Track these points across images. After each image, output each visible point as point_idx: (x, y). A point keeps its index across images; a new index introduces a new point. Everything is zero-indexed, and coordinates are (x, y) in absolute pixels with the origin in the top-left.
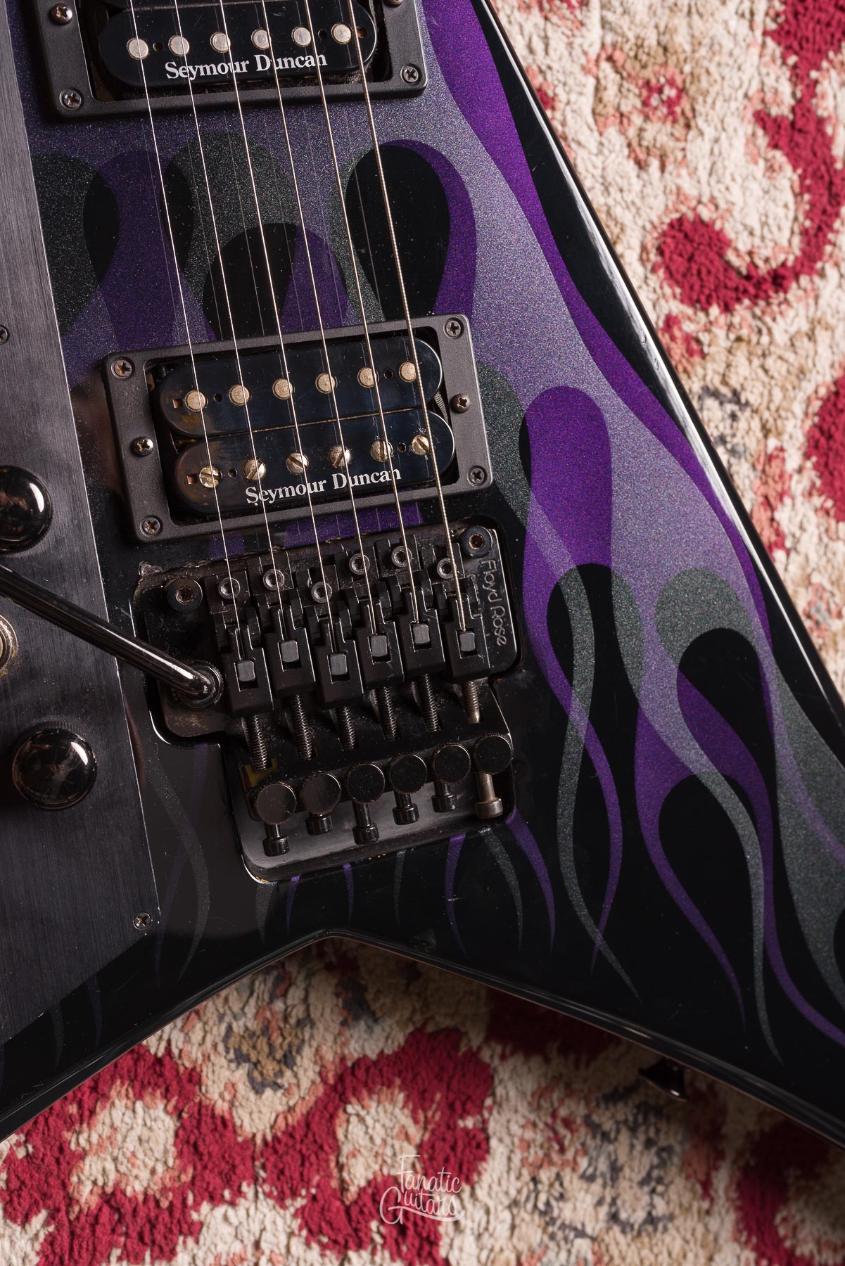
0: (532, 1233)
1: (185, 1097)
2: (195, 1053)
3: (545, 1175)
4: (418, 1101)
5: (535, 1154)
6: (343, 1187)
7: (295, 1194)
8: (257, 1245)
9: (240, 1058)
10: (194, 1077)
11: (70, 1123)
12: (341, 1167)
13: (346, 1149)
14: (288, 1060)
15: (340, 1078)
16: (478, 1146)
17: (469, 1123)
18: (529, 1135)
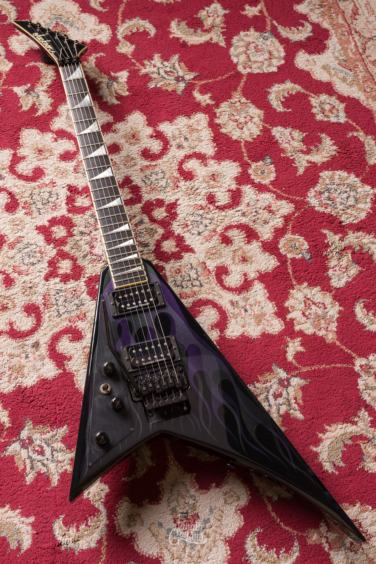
0: (168, 189)
1: (161, 241)
2: (154, 241)
3: (159, 189)
4: (152, 210)
5: (157, 192)
6: (167, 216)
7: (170, 222)
8: (179, 225)
9: (153, 235)
10: (157, 241)
11: (168, 255)
12: (165, 217)
13: (162, 218)
14: (152, 229)
15: (152, 222)
16: (157, 200)
17: (154, 202)
18: (154, 193)
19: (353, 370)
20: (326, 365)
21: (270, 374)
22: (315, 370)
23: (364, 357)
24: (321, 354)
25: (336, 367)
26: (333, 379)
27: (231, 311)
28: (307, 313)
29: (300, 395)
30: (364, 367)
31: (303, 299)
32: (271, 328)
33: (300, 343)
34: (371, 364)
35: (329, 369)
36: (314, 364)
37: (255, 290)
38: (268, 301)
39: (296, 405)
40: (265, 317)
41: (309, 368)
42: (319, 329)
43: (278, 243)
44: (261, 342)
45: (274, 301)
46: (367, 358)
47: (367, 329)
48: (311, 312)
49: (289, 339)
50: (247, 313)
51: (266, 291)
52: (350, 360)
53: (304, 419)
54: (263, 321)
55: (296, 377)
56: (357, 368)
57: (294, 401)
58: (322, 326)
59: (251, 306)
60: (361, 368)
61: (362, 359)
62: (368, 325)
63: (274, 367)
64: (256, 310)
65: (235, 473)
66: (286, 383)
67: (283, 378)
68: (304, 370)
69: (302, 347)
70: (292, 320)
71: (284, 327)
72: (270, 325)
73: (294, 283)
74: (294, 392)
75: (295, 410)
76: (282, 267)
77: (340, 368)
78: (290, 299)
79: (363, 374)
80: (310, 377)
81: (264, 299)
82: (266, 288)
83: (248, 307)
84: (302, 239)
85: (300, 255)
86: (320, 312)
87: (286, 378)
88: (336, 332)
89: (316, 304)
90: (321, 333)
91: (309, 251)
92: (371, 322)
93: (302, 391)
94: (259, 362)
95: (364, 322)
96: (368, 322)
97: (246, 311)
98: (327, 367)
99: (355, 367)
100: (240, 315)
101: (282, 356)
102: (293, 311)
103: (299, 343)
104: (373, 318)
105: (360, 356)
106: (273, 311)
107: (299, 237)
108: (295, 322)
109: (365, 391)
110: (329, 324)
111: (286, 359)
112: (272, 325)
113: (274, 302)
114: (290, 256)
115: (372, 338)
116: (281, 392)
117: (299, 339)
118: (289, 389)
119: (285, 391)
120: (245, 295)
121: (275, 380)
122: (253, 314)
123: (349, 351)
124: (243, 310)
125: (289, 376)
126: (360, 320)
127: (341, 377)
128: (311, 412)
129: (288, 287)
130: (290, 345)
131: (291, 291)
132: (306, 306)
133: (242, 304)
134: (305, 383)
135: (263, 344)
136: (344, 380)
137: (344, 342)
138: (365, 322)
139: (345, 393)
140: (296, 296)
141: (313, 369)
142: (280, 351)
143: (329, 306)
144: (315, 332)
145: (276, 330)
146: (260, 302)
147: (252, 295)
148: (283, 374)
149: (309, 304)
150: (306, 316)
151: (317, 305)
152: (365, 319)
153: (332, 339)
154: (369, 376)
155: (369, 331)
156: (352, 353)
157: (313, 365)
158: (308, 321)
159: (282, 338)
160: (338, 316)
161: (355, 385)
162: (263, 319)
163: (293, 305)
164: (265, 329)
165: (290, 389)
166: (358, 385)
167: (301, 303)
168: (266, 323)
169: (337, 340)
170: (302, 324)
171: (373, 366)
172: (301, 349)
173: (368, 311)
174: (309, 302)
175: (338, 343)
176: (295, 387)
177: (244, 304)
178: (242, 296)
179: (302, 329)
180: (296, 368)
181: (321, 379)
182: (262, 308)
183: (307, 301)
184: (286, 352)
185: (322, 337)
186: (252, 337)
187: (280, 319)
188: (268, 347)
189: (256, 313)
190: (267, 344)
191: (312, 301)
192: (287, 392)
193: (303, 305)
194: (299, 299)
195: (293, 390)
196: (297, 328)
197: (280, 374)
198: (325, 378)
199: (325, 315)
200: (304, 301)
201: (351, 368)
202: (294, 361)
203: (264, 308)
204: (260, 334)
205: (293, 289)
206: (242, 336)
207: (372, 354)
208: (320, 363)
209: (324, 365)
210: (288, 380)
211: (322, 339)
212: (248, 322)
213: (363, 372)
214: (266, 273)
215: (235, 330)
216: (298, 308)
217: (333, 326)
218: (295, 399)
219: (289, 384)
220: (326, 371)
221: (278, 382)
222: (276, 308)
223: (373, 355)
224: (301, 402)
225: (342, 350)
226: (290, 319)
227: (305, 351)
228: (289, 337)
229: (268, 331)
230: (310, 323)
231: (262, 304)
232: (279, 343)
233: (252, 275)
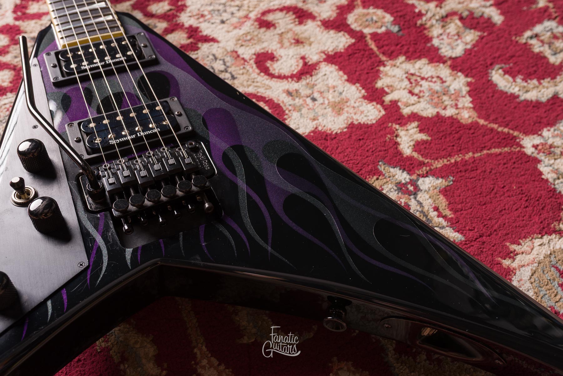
7: (176, 15)
19: (524, 154)
20: (474, 153)
21: (377, 179)
22: (456, 162)
23: (534, 134)
24: (459, 139)
25: (491, 154)
26: (493, 172)
27: (290, 103)
28: (416, 91)
29: (443, 202)
30: (540, 147)
31: (405, 76)
32: (363, 115)
33: (418, 129)
34: (550, 142)
35: (480, 159)
36: (453, 154)
37: (324, 73)
38: (348, 85)
39: (441, 219)
40: (348, 104)
41: (445, 160)
42: (443, 107)
43: (346, 19)
44: (350, 136)
45: (358, 83)
46: (540, 135)
47: (522, 98)
48: (422, 89)
49: (397, 127)
50: (316, 102)
51: (341, 73)
52: (511, 141)
53: (463, 239)
54: (346, 109)
55: (427, 176)
56: (529, 150)
57: (436, 213)
58: (446, 103)
59: (321, 93)
60: (536, 149)
61: (532, 137)
62: (521, 93)
63: (382, 167)
64: (330, 97)
65: (350, 363)
66: (411, 188)
67: (403, 182)
68: (438, 164)
69: (422, 135)
70: (394, 103)
71: (383, 112)
72: (359, 113)
73: (383, 58)
74: (430, 200)
75: (443, 227)
76: (360, 43)
77: (500, 154)
78: (384, 77)
79: (543, 158)
80: (452, 173)
81: (340, 82)
82: (340, 69)
83: (316, 95)
84: (380, 12)
85: (383, 29)
86: (437, 87)
87: (408, 180)
88: (474, 108)
89: (427, 79)
90: (449, 112)
91: (394, 23)
92: (525, 90)
93: (445, 195)
94: (353, 163)
95: (513, 91)
96: (519, 90)
97: (314, 100)
98: (476, 155)
99: (525, 150)
100: (305, 105)
101: (392, 150)
102: (392, 91)
103: (415, 129)
104: (525, 84)
105: (527, 133)
106: (360, 95)
107: (375, 10)
108: (399, 104)
109: (557, 182)
110: (458, 100)
111: (400, 153)
112: (362, 112)
113: (358, 85)
114: (367, 31)
115: (535, 108)
116: (405, 203)
117: (415, 124)
118: (419, 196)
119: (413, 200)
120: (308, 81)
121: (390, 186)
122: (326, 102)
123: (506, 130)
124: (309, 100)
125: (414, 177)
126: (506, 90)
127: (506, 166)
128: (474, 225)
129: (376, 65)
130: (402, 133)
131: (382, 68)
132: (411, 83)
133: (305, 91)
134: (447, 184)
135: (354, 137)
136: (514, 171)
137: (491, 118)
138: (515, 90)
139: (523, 188)
140: (391, 73)
141: (453, 161)
142: (387, 144)
143: (449, 79)
144: (438, 113)
145: (370, 118)
146: (334, 87)
147: (320, 80)
148: (403, 176)
149: (416, 80)
150: (416, 95)
151: (430, 79)
152: (513, 87)
153: (470, 117)
154: (555, 159)
155: (526, 101)
156: (511, 132)
157: (450, 156)
158: (421, 100)
159: (385, 125)
160: (468, 89)
161: (537, 174)
162: (345, 107)
163: (389, 84)
164: (352, 118)
165: (421, 196)
166: (541, 173)
167: (402, 80)
168: (351, 110)
169: (479, 117)
170: (413, 104)
171: (555, 144)
172: (423, 137)
173: (514, 77)
174: (414, 78)
175: (482, 122)
176: (431, 192)
177: (308, 92)
178: (303, 82)
179: (415, 111)
180: (422, 164)
181: (473, 174)
182: (341, 93)
183: (410, 77)
184: (397, 144)
185: (451, 118)
186: (332, 132)
187: (374, 103)
188: (364, 141)
189: (332, 100)
190: (361, 138)
191: (420, 76)
192: (418, 201)
193: (406, 82)
194: (398, 76)
195: (427, 197)
196: (406, 111)
197: (397, 177)
198: (479, 171)
199: (446, 90)
200: (407, 77)
201: (519, 151)
202: (415, 155)
203: (344, 93)
204: (345, 126)
205: (384, 66)
206: (315, 131)
207: (545, 130)
208: (462, 152)
209: (471, 154)
210: (413, 183)
211: (453, 121)
212: (320, 114)
213: (541, 154)
214: (336, 53)
215: (301, 125)
216: (399, 87)
217: (466, 102)
218: (436, 209)
219: (417, 189)
220: (477, 162)
221: (395, 188)
222: (363, 91)
223: (549, 130)
224: (448, 213)
225: (492, 130)
226: (391, 101)
227: (429, 138)
228: (396, 124)
229: (357, 120)
230: (426, 102)
231: (340, 89)
232: (381, 133)
233: (314, 58)
